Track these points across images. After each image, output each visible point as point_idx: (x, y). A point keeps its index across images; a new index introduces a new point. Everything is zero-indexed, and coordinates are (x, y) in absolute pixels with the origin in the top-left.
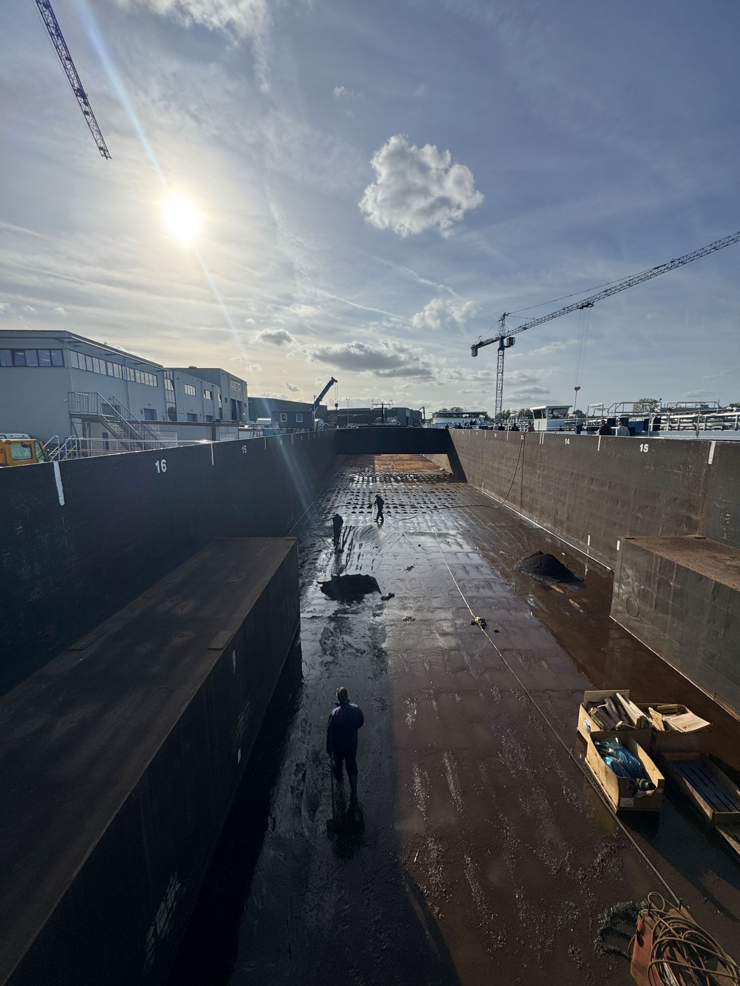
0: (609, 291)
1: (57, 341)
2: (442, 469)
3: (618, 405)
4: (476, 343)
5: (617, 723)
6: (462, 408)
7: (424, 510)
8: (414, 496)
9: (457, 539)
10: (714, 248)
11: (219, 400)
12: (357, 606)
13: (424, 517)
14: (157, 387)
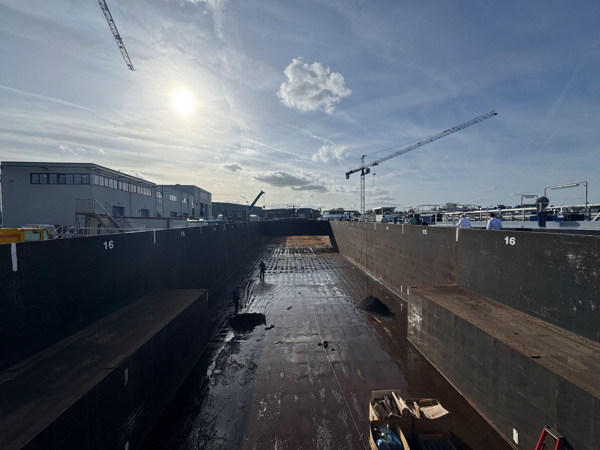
0: (421, 144)
1: (86, 169)
2: (326, 245)
3: (420, 207)
4: (348, 171)
5: (389, 414)
6: (343, 208)
7: (308, 270)
8: (305, 261)
9: (324, 289)
10: (475, 122)
11: (193, 204)
12: (248, 334)
13: (307, 275)
14: (151, 196)
